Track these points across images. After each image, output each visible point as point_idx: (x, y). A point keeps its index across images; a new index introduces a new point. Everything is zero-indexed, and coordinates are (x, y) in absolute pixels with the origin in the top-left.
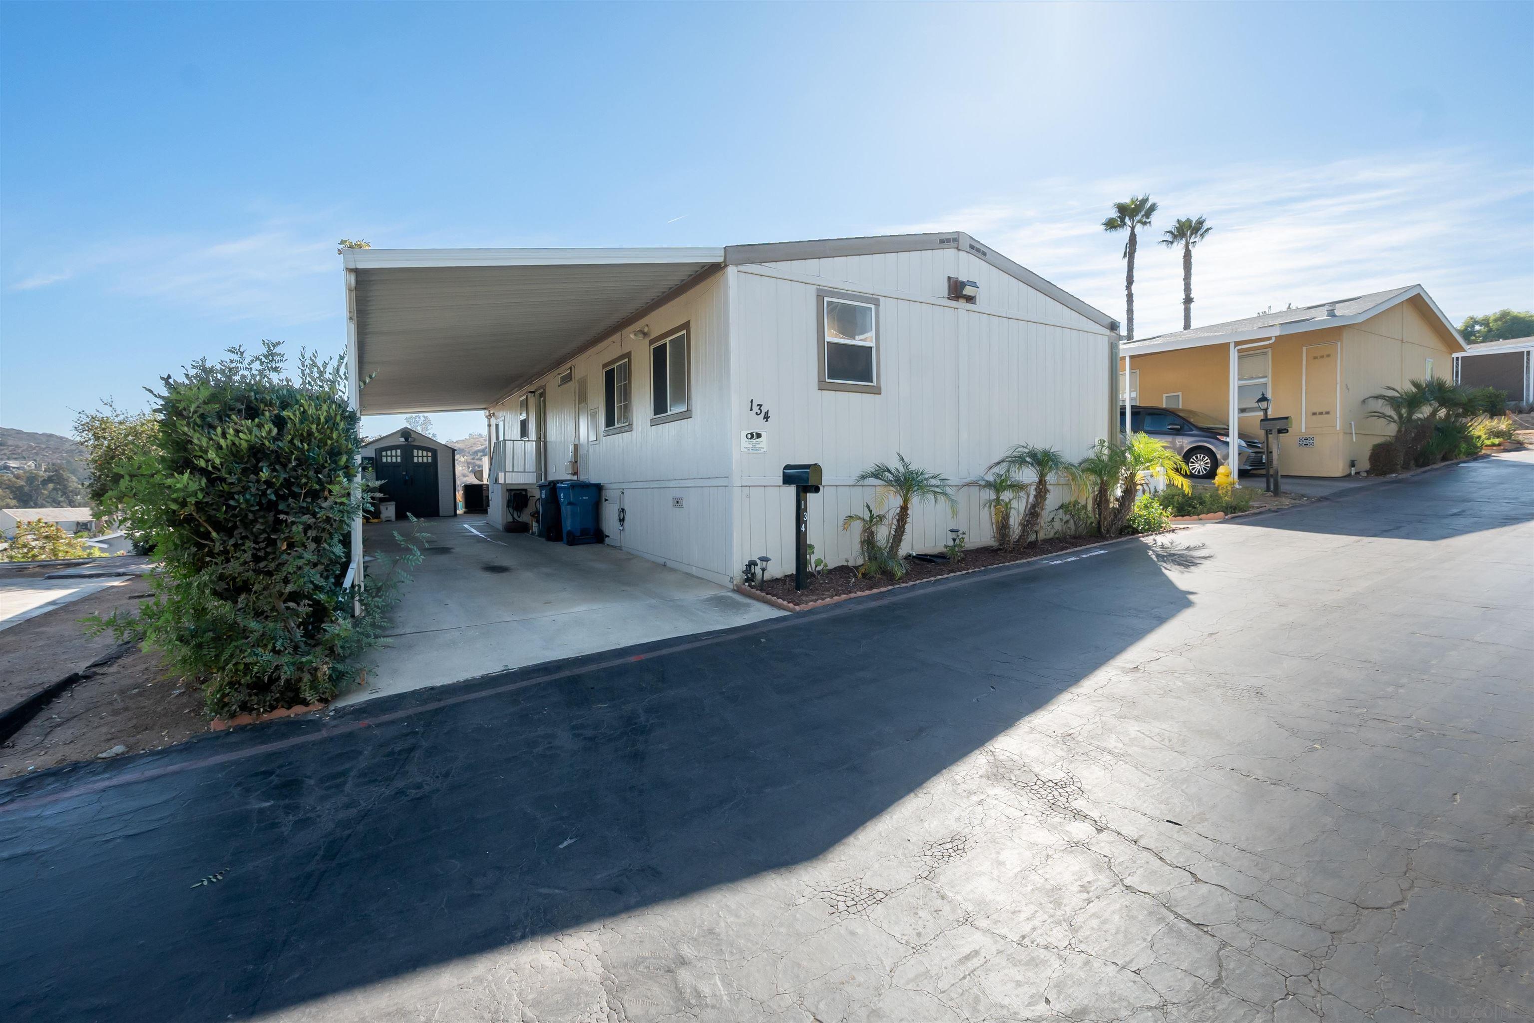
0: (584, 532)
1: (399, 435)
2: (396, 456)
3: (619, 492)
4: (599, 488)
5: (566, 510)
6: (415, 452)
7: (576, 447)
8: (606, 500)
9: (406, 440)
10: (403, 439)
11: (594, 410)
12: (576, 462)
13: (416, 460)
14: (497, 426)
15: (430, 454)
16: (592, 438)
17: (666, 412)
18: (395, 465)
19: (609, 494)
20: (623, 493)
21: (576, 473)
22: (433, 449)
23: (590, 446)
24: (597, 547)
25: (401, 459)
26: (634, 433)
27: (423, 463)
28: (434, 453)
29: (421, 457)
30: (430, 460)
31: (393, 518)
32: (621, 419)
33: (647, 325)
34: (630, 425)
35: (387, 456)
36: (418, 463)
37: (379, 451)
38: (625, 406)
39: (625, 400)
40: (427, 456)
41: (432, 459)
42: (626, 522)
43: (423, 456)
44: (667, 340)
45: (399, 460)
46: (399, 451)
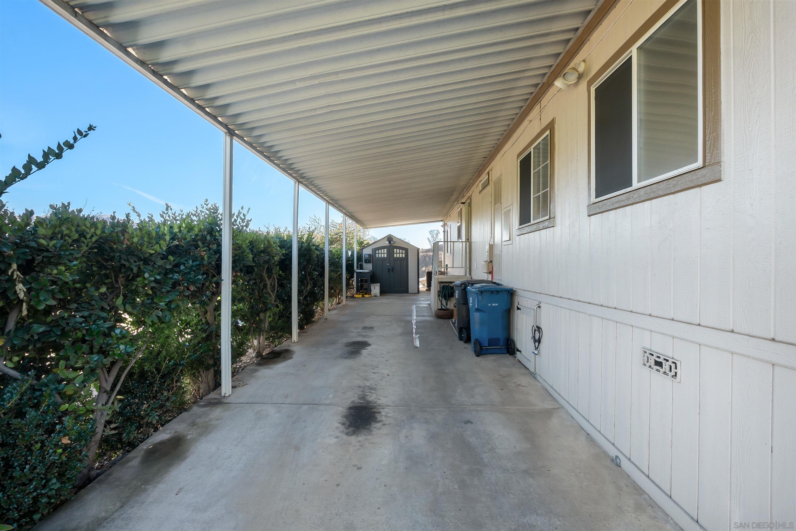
0: (493, 342)
1: (386, 239)
2: (384, 253)
3: (534, 305)
4: (511, 293)
5: (476, 317)
6: (395, 250)
7: (491, 247)
8: (518, 309)
9: (390, 242)
10: (388, 242)
11: (508, 208)
12: (491, 262)
13: (395, 255)
14: (447, 231)
15: (404, 252)
16: (506, 237)
17: (631, 185)
18: (383, 259)
19: (521, 300)
20: (539, 307)
21: (491, 273)
22: (406, 249)
23: (504, 247)
24: (507, 359)
25: (387, 255)
26: (558, 229)
27: (399, 258)
28: (406, 250)
29: (399, 254)
30: (404, 256)
31: (378, 294)
32: (538, 211)
33: (584, 61)
34: (552, 219)
35: (379, 253)
36: (397, 257)
37: (375, 250)
38: (545, 195)
39: (545, 186)
40: (402, 253)
41: (405, 255)
42: (542, 345)
43: (399, 253)
44: (634, 51)
45: (386, 256)
46: (385, 250)
